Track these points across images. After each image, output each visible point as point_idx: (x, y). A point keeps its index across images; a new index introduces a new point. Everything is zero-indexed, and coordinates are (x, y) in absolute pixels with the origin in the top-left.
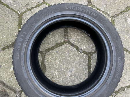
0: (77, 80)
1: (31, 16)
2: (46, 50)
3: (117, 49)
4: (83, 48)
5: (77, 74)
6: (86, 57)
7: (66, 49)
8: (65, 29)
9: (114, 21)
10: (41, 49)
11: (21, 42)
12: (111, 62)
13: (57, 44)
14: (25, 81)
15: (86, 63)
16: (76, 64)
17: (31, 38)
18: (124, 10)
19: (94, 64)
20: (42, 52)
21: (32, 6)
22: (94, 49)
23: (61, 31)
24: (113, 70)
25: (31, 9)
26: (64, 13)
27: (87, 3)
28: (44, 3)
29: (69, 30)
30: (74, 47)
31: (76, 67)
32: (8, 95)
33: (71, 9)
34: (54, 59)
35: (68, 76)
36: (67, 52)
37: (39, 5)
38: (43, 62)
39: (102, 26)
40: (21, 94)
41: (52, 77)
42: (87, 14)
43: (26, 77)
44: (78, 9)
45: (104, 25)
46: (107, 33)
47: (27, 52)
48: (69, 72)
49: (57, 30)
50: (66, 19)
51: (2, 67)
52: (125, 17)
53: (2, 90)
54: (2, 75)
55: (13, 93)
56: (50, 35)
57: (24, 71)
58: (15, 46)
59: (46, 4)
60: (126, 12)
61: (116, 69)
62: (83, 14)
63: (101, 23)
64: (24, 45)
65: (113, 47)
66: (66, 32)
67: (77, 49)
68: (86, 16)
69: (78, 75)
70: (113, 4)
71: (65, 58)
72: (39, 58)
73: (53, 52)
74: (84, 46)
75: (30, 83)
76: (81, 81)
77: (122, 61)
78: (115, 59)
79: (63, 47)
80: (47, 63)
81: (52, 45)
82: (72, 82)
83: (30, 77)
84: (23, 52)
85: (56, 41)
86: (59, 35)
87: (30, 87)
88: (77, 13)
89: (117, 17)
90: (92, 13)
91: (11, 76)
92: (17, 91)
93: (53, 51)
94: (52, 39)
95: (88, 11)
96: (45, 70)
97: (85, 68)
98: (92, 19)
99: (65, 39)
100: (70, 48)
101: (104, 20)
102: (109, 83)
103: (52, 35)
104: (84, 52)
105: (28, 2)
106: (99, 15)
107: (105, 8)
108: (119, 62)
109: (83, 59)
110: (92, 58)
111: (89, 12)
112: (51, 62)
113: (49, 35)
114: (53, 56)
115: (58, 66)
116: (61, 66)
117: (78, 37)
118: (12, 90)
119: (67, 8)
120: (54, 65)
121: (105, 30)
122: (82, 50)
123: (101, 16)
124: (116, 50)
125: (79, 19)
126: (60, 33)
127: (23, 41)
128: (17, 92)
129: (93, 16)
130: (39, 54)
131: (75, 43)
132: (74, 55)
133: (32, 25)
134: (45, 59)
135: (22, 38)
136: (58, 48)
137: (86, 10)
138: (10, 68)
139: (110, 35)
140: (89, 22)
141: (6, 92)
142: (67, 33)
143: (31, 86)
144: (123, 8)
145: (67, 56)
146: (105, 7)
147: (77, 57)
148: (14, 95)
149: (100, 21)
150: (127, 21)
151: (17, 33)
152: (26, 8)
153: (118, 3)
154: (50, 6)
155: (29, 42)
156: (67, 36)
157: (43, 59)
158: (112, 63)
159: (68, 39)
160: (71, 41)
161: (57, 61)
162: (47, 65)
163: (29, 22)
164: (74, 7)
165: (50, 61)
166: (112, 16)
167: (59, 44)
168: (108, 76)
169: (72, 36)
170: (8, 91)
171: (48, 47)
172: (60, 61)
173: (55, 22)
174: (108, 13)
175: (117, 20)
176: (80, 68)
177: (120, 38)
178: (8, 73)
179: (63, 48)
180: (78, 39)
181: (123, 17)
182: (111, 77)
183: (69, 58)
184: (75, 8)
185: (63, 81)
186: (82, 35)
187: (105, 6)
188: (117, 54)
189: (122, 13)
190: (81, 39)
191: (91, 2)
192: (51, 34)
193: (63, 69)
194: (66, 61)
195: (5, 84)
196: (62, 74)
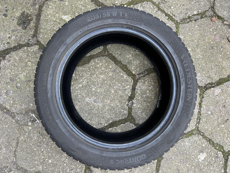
0: (86, 115)
1: (151, 13)
2: (112, 54)
3: (155, 148)
4: (135, 105)
5: (95, 111)
6: (125, 114)
7: (123, 82)
8: (153, 69)
9: (193, 134)
10: (109, 46)
11: (111, 15)
12: (133, 147)
13: (126, 66)
14: (62, 42)
15: (116, 119)
16: (109, 105)
17: (122, 26)
18: (215, 142)
19: (119, 129)
20: (105, 50)
21: (165, 10)
22: (141, 122)
23: (147, 65)
24: (124, 154)
25: (160, 9)
26: (174, 56)
27: (203, 85)
28: (177, 24)
29: (153, 75)
30: (132, 92)
31: (104, 106)
32: (26, 28)
33: (184, 63)
34: (103, 71)
35: (87, 99)
36: (120, 85)
37: (170, 18)
38: (92, 57)
39: (177, 114)
40: (35, 44)
41: (77, 78)
42: (187, 88)
43: (69, 41)
44: (188, 72)
45: (180, 117)
46: (171, 126)
47: (101, 28)
48: (93, 99)
49: (145, 58)
50: (167, 63)
51: (62, 2)
52: (206, 148)
53: (30, 16)
54: (50, 7)
55: (32, 33)
56: (135, 51)
57: (75, 35)
58: (103, 10)
59: (177, 28)
60: (214, 146)
61: (128, 157)
62: (184, 83)
63: (182, 112)
64: (110, 21)
65: (156, 141)
66: (148, 72)
67: (131, 98)
68: (183, 87)
69: (95, 114)
70: (216, 123)
71: (110, 85)
72: (96, 49)
73: (112, 65)
74: (139, 106)
75: (62, 50)
76: (88, 122)
77: (142, 161)
78: (140, 150)
79: (125, 77)
80: (93, 63)
81: (121, 59)
82: (81, 108)
83: (70, 46)
84: (99, 23)
85: (130, 62)
86: (139, 64)
87: (57, 52)
88: (181, 74)
89: (201, 137)
90: (191, 93)
91: (55, 20)
92: (37, 37)
93: (114, 65)
94: (129, 56)
95: (190, 88)
96: (84, 65)
97: (108, 120)
98: (182, 97)
99: (138, 75)
100: (128, 86)
101: (187, 115)
102: (105, 155)
103: (137, 54)
104: (130, 109)
105: (169, 2)
106: (191, 104)
107: (206, 115)
108: (139, 158)
109: (120, 112)
110: (126, 124)
111: (190, 90)
112: (98, 68)
113: (134, 49)
114: (107, 67)
115: (95, 80)
116: (98, 84)
117: (148, 91)
118: (35, 30)
119: (182, 58)
120: (94, 74)
121: (174, 121)
122: (132, 105)
123: (192, 108)
124: (153, 147)
125: (174, 80)
126: (144, 63)
127: (114, 17)
128: (35, 38)
129: (186, 97)
130: (102, 48)
131: (138, 91)
132: (121, 96)
133: (141, 21)
134: (98, 58)
135: (118, 14)
136: (120, 70)
137: (190, 84)
138: (65, 14)
139: (171, 131)
140: (176, 95)
141: (30, 23)
142: (147, 74)
143: (59, 52)
144: (217, 140)
145: (115, 87)
146: (208, 114)
147: (119, 102)
148: (29, 36)
149: (183, 109)
150: (201, 154)
151: (119, 4)
152: (159, 2)
153: (221, 130)
154: (176, 34)
155: (116, 26)
156: (144, 76)
157: (97, 56)
158: (132, 149)
159: (139, 79)
160: (138, 84)
161: (102, 76)
162: (90, 64)
163: (143, 15)
164: (188, 66)
165: (98, 66)
166: (199, 129)
167: (127, 68)
168: (114, 150)
169: (146, 83)
170: (32, 24)
171: (116, 56)
172: (104, 81)
173: (157, 49)
174: (201, 122)
175: (196, 138)
176: (105, 112)
177: (172, 147)
178: (57, 15)
179: (123, 77)
180: (145, 93)
181: (204, 145)
182: (114, 155)
183: (113, 92)
184: (188, 68)
185: (77, 95)
186: (153, 97)
187: (210, 113)
188: (148, 150)
189: (210, 141)
190: (148, 97)
191: (206, 90)
192: (137, 52)
193: (94, 89)
194: (107, 88)
195: (40, 16)
196: (88, 91)
